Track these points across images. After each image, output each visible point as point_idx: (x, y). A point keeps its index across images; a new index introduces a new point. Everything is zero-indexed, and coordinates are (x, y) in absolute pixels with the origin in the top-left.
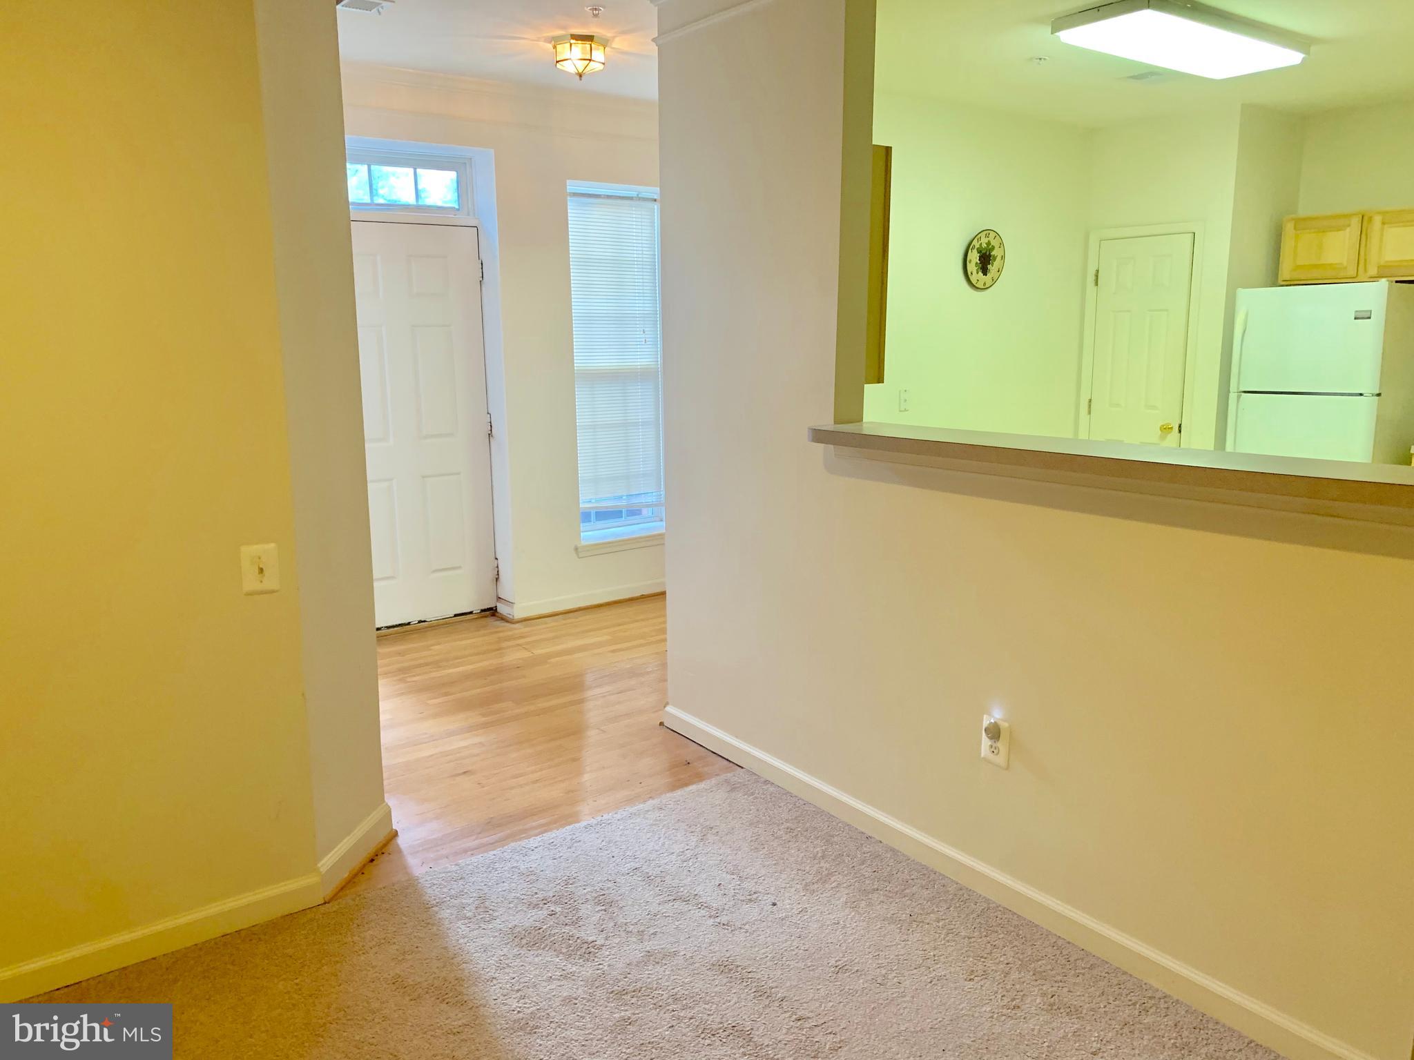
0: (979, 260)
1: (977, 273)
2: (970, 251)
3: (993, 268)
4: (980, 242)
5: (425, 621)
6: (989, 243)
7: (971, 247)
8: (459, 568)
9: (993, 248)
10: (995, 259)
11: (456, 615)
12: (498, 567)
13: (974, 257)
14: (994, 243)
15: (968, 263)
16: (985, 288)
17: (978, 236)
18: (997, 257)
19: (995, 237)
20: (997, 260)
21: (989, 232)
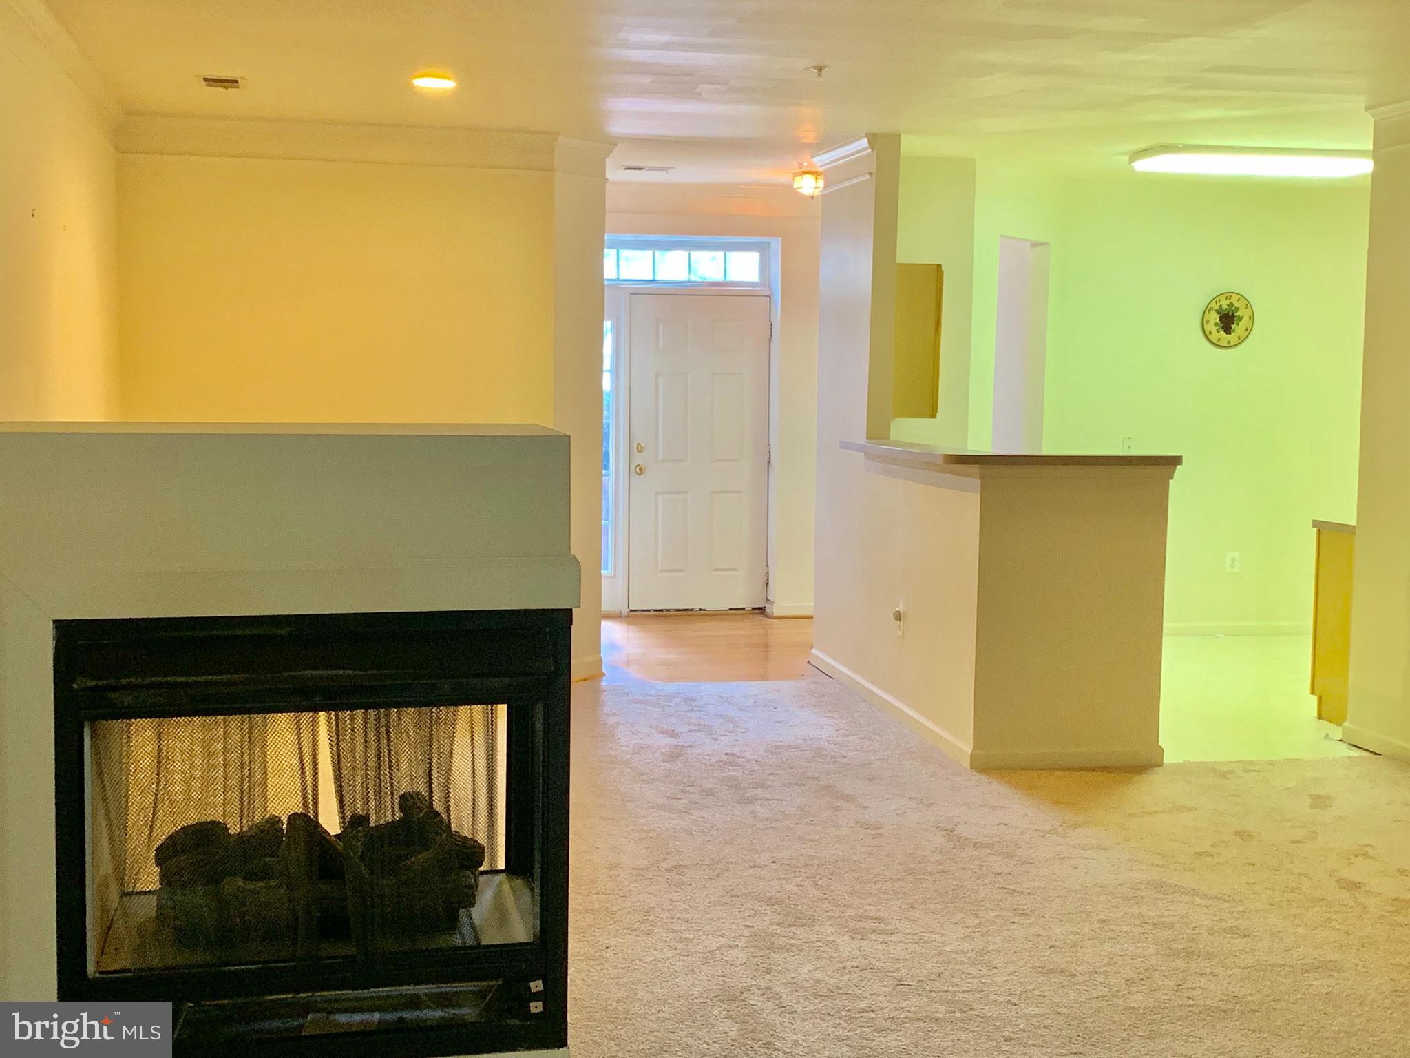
0: (1220, 320)
1: (1218, 332)
2: (1207, 312)
3: (1239, 328)
4: (1219, 304)
5: (705, 610)
6: (1231, 304)
7: (1208, 308)
8: (735, 570)
9: (1237, 309)
10: (1240, 319)
11: (731, 609)
12: (768, 573)
13: (1215, 318)
14: (1236, 304)
15: (1205, 324)
16: (1230, 346)
17: (1216, 299)
18: (1243, 317)
19: (1239, 299)
20: (1243, 320)
21: (1229, 295)
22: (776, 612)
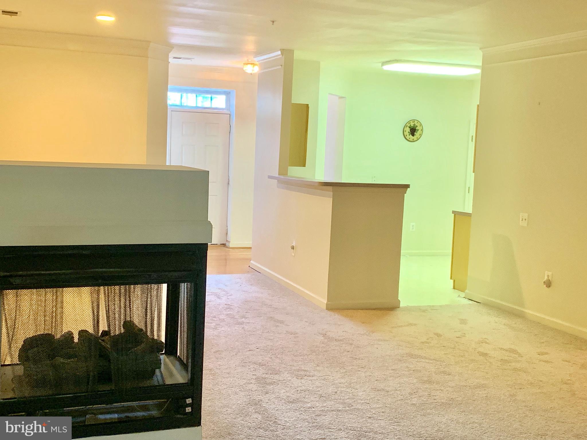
0: (410, 131)
1: (409, 135)
2: (405, 127)
3: (417, 134)
4: (410, 124)
6: (415, 124)
7: (406, 126)
9: (417, 126)
10: (418, 130)
12: (227, 230)
13: (408, 130)
14: (416, 125)
15: (404, 132)
16: (413, 141)
17: (409, 122)
18: (419, 129)
19: (418, 122)
20: (419, 131)
21: (414, 121)
22: (231, 246)
